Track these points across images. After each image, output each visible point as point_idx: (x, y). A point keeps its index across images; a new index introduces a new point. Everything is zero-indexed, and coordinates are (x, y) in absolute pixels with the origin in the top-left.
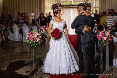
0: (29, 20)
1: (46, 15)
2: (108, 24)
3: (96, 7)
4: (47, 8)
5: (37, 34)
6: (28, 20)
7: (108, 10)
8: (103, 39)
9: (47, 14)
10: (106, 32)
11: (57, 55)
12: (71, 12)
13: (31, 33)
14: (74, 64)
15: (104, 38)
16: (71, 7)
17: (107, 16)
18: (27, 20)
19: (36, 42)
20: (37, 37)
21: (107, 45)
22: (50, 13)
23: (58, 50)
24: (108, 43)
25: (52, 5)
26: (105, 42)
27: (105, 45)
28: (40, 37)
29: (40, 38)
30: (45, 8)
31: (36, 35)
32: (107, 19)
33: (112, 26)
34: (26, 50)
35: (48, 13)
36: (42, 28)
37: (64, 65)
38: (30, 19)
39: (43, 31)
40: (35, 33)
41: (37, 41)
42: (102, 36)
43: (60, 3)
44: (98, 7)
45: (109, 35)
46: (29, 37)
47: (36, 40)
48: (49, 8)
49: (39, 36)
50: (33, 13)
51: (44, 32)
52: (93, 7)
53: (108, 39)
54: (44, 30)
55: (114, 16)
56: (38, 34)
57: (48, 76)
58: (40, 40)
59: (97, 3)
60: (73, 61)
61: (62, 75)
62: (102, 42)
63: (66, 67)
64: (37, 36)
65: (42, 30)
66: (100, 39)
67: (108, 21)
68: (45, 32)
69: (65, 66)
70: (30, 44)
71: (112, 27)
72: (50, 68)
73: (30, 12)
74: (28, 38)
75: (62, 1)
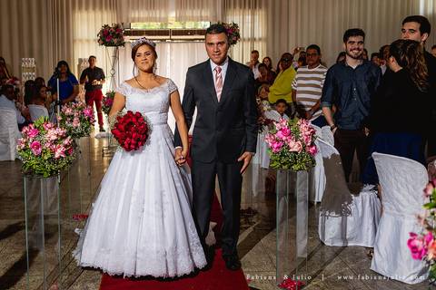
0: (18, 82)
1: (79, 66)
2: (298, 96)
3: (255, 39)
4: (81, 40)
5: (56, 132)
6: (15, 84)
7: (296, 50)
8: (289, 148)
9: (81, 61)
10: (299, 123)
12: (169, 56)
13: (35, 127)
15: (292, 144)
16: (168, 37)
17: (296, 69)
18: (12, 82)
19: (51, 160)
20: (55, 142)
21: (300, 169)
22: (92, 59)
24: (305, 162)
25: (102, 31)
26: (295, 157)
27: (295, 167)
28: (66, 142)
29: (66, 146)
30: (74, 41)
31: (52, 134)
32: (297, 80)
33: (314, 104)
34: (9, 189)
35: (87, 57)
36: (68, 111)
37: (155, 245)
38: (20, 80)
39: (72, 121)
40: (49, 125)
41: (57, 156)
42: (284, 138)
43: (126, 25)
44: (260, 39)
45: (309, 133)
46: (26, 142)
47: (53, 152)
48: (88, 41)
49: (63, 138)
50: (32, 57)
51: (76, 124)
52: (244, 40)
53: (304, 149)
54: (75, 119)
55: (320, 70)
56: (60, 131)
57: (93, 281)
58: (66, 153)
59: (256, 24)
62: (284, 160)
63: (158, 252)
64: (54, 138)
65: (69, 116)
66: (278, 147)
67: (300, 85)
68: (79, 125)
69: (155, 248)
70: (31, 167)
71: (313, 107)
72: (103, 250)
73: (22, 55)
74: (23, 146)
75: (137, 16)
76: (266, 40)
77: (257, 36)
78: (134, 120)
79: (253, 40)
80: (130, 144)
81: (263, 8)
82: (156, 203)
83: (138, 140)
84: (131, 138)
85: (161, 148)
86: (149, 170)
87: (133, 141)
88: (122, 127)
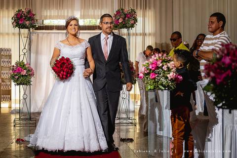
3: (146, 34)
11: (62, 111)
14: (98, 135)
23: (66, 100)
43: (40, 21)
44: (150, 34)
60: (96, 128)
61: (68, 152)
63: (78, 136)
75: (48, 14)
76: (155, 35)
77: (147, 31)
78: (65, 61)
79: (144, 34)
80: (63, 75)
81: (152, 8)
82: (77, 109)
83: (68, 73)
84: (64, 72)
85: (81, 79)
86: (74, 91)
87: (65, 73)
88: (59, 65)
